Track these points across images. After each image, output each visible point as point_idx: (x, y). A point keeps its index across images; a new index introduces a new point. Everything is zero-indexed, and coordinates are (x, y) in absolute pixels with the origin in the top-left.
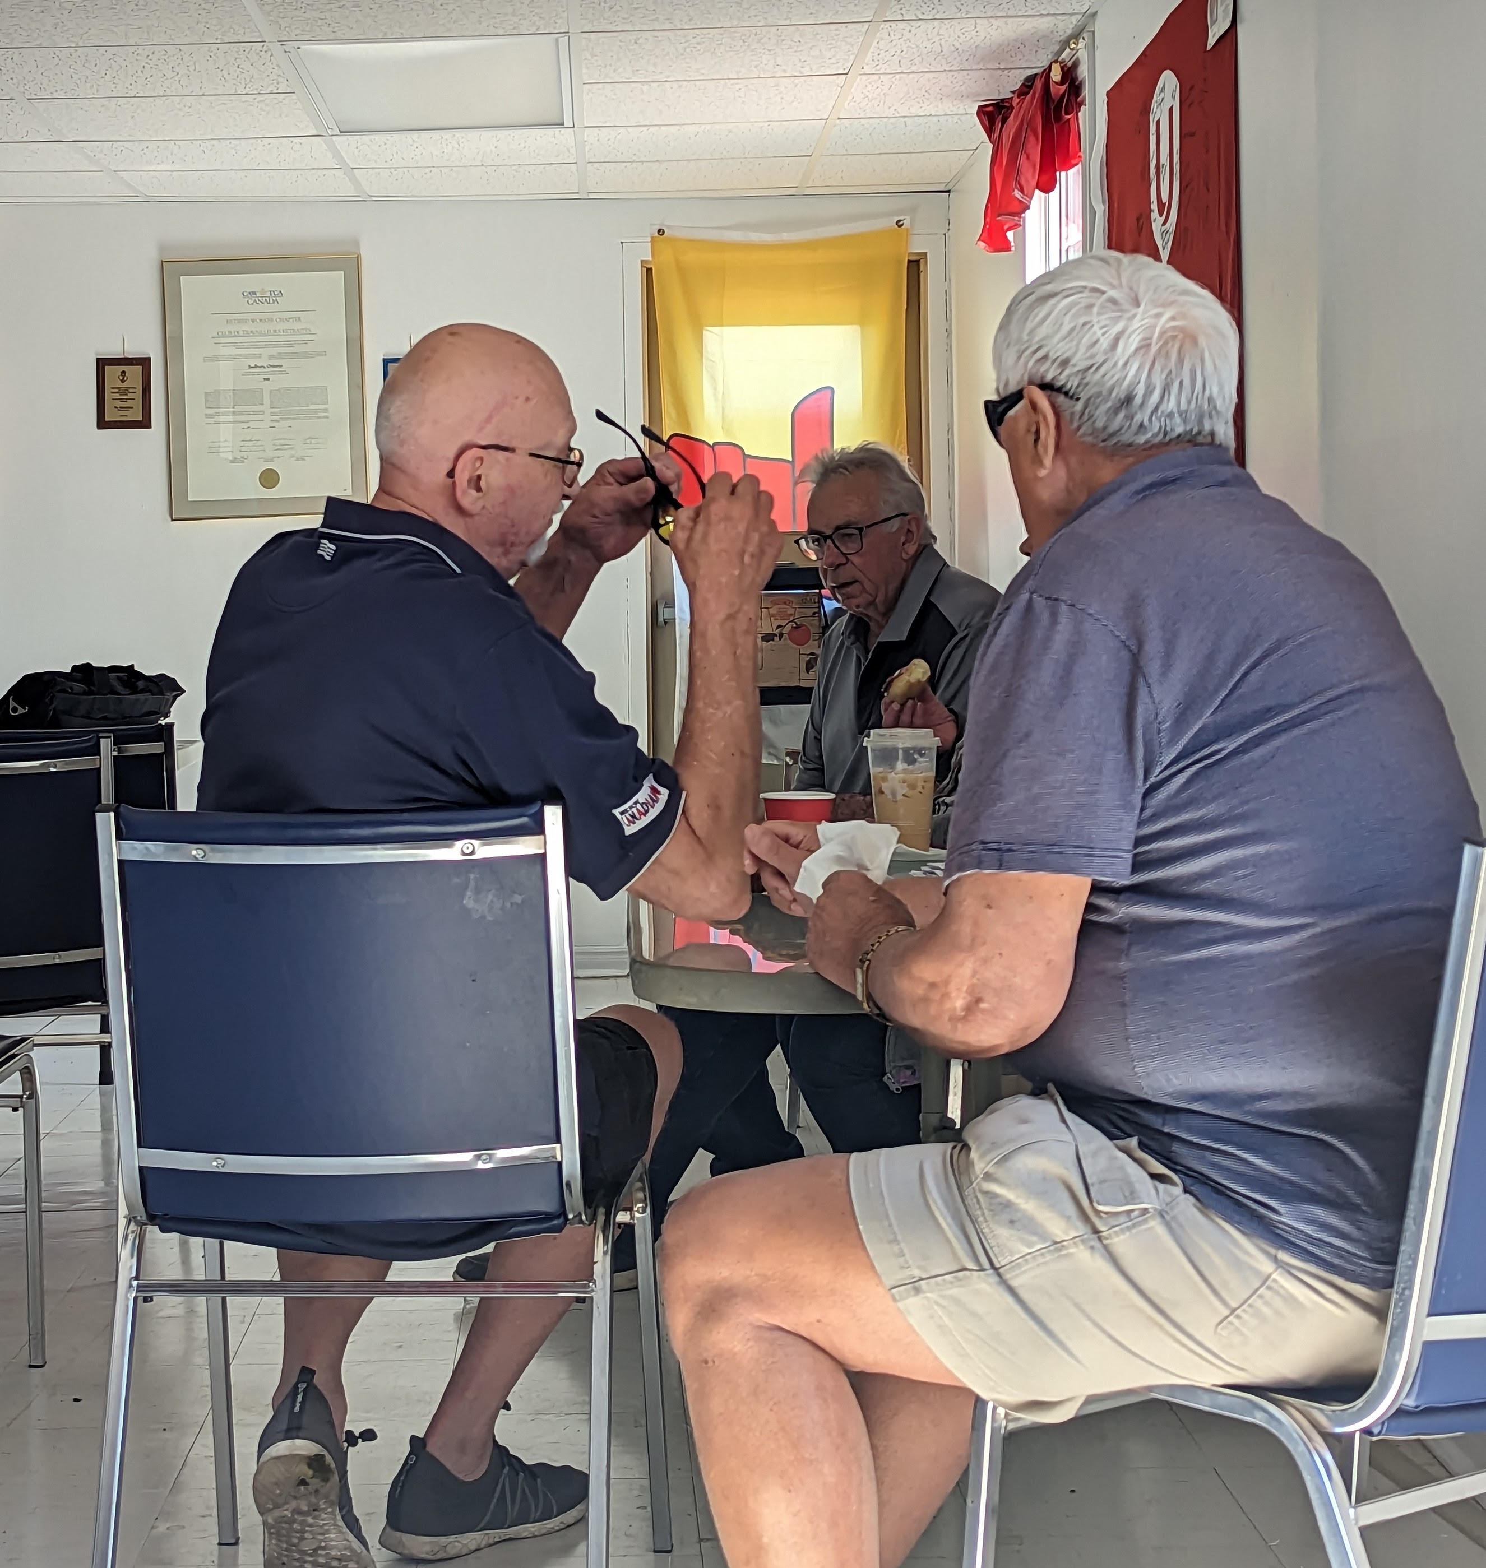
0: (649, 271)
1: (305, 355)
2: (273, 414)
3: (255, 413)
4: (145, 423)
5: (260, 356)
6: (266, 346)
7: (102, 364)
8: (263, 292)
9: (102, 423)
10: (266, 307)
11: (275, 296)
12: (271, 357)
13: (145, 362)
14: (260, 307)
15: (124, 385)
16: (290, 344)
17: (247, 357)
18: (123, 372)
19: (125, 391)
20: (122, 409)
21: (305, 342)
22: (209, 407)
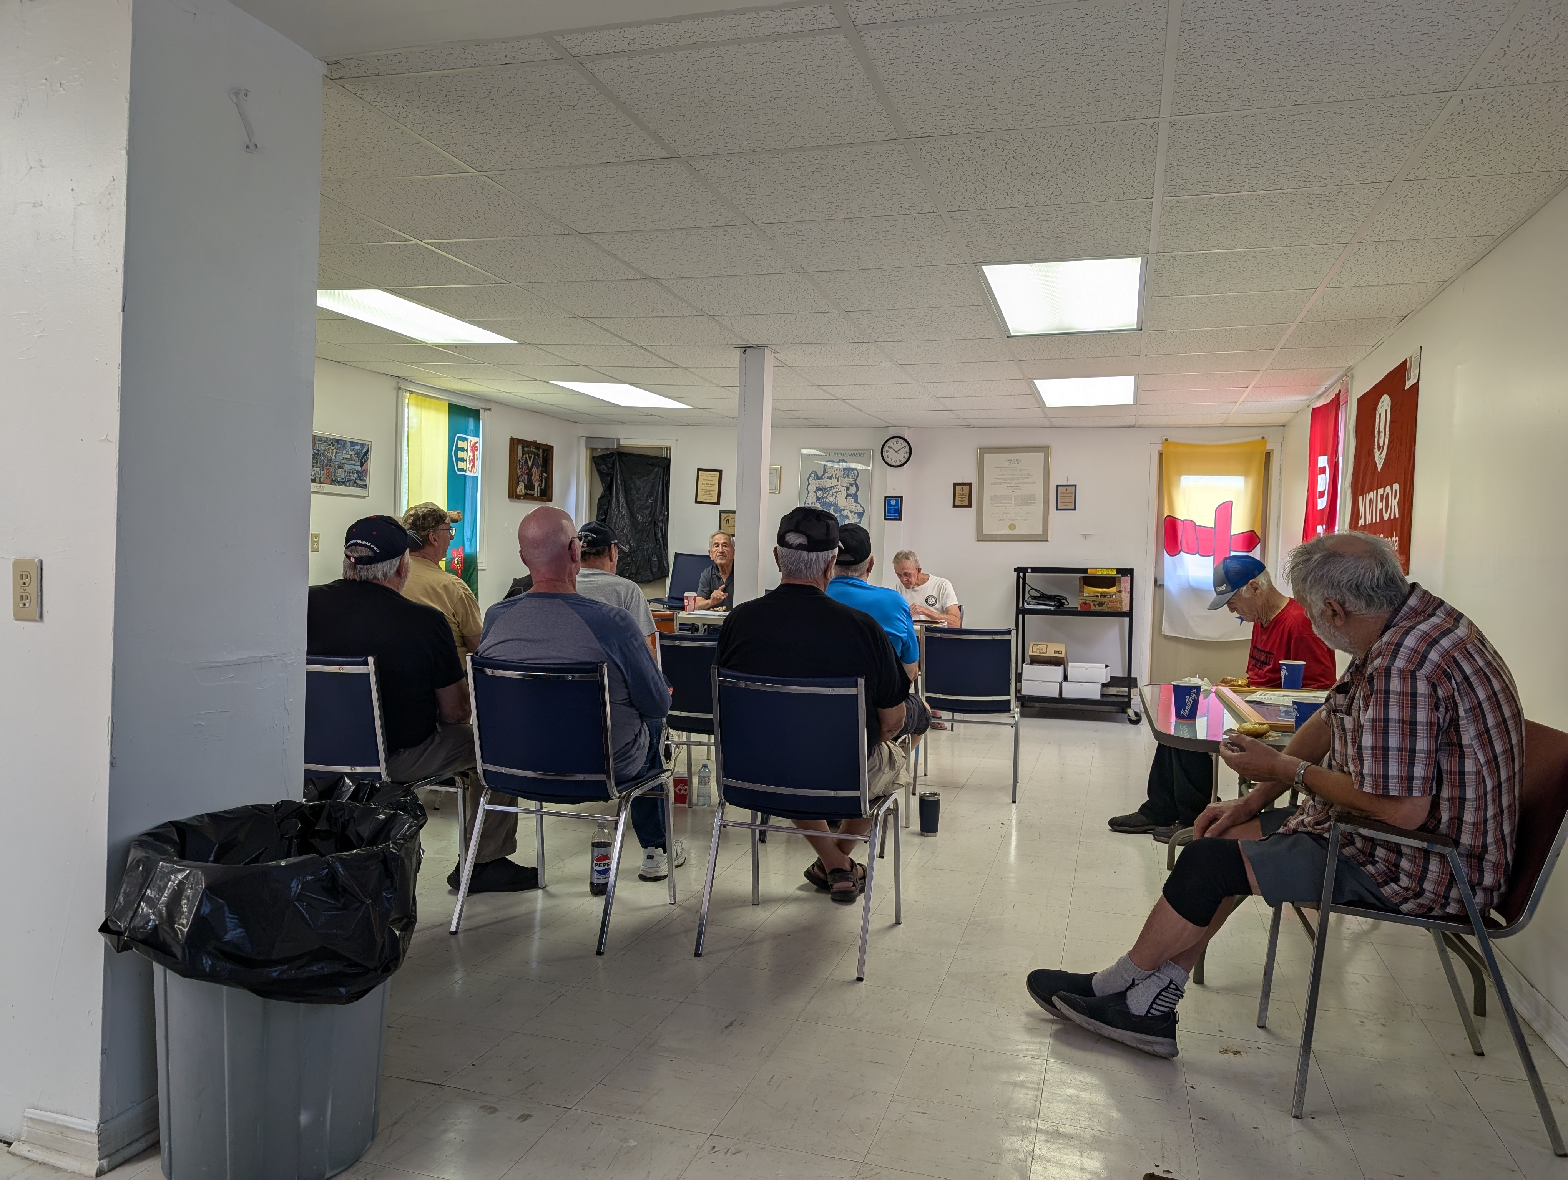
0: (1161, 454)
1: (1028, 483)
2: (1015, 504)
3: (1009, 503)
4: (970, 506)
5: (1011, 483)
6: (1014, 480)
7: (955, 485)
8: (1014, 460)
9: (955, 506)
10: (1015, 465)
11: (1018, 461)
12: (1016, 483)
13: (970, 485)
14: (1013, 465)
15: (963, 492)
16: (1022, 479)
17: (1006, 483)
18: (962, 488)
19: (963, 495)
20: (961, 501)
21: (1028, 478)
22: (992, 501)
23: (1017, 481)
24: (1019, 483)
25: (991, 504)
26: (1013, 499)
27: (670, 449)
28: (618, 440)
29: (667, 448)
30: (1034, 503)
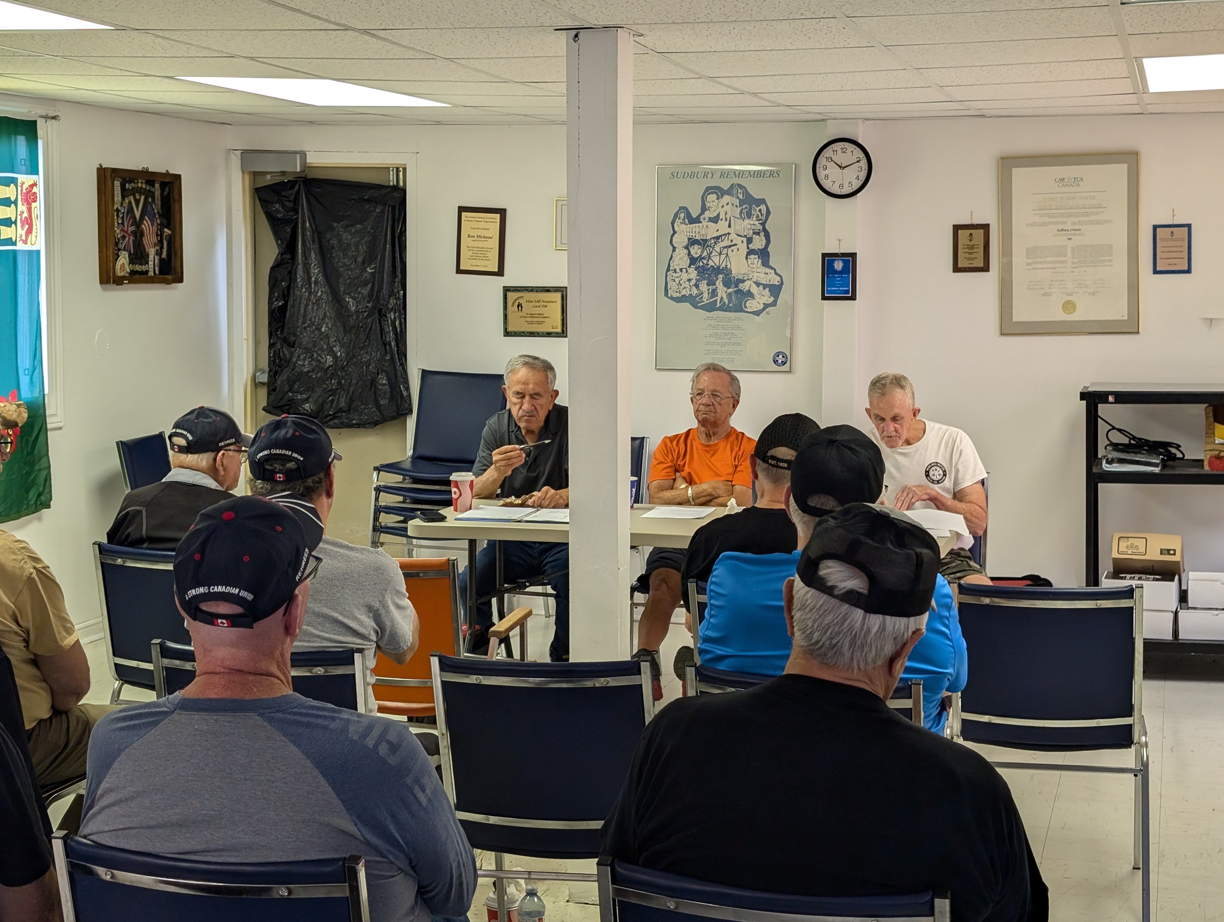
2: (1073, 263)
3: (1062, 262)
4: (985, 268)
5: (1066, 223)
6: (1070, 216)
7: (957, 228)
8: (1069, 178)
9: (957, 269)
10: (1071, 189)
11: (1077, 181)
12: (1074, 224)
13: (986, 227)
14: (1068, 189)
15: (972, 242)
16: (1086, 215)
17: (1056, 223)
18: (971, 234)
19: (972, 247)
20: (970, 259)
21: (1098, 214)
22: (1029, 258)
23: (1076, 220)
24: (1080, 223)
25: (1028, 264)
26: (1069, 253)
27: (405, 169)
28: (303, 154)
29: (397, 169)
30: (1111, 261)
